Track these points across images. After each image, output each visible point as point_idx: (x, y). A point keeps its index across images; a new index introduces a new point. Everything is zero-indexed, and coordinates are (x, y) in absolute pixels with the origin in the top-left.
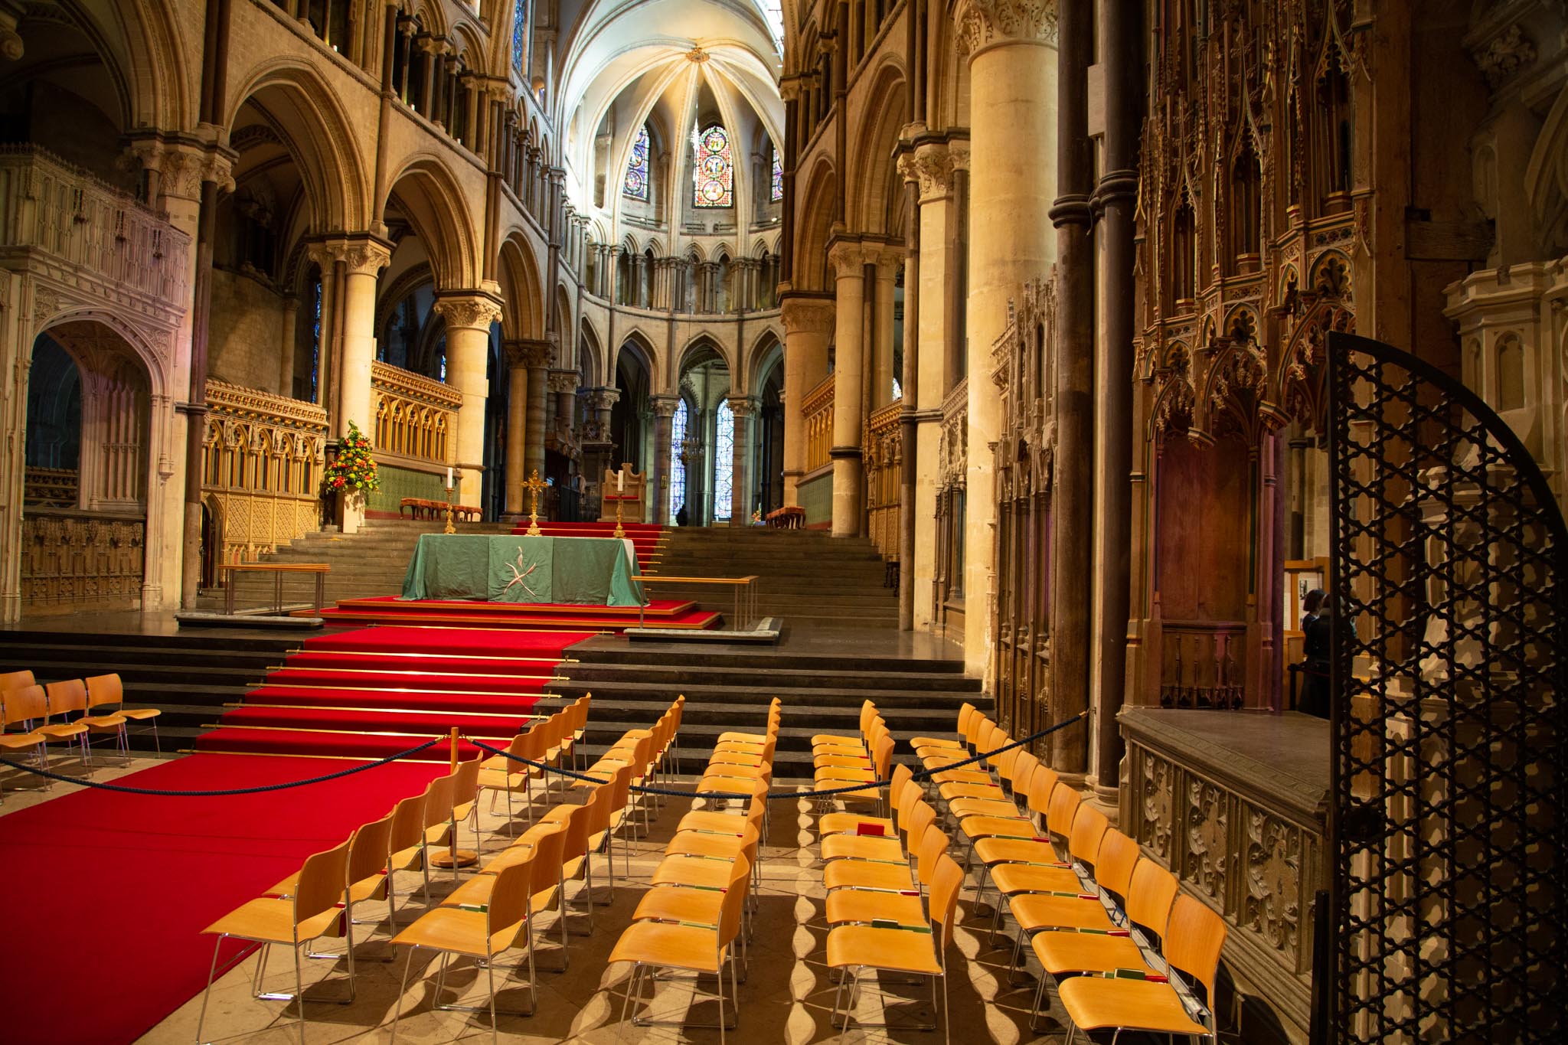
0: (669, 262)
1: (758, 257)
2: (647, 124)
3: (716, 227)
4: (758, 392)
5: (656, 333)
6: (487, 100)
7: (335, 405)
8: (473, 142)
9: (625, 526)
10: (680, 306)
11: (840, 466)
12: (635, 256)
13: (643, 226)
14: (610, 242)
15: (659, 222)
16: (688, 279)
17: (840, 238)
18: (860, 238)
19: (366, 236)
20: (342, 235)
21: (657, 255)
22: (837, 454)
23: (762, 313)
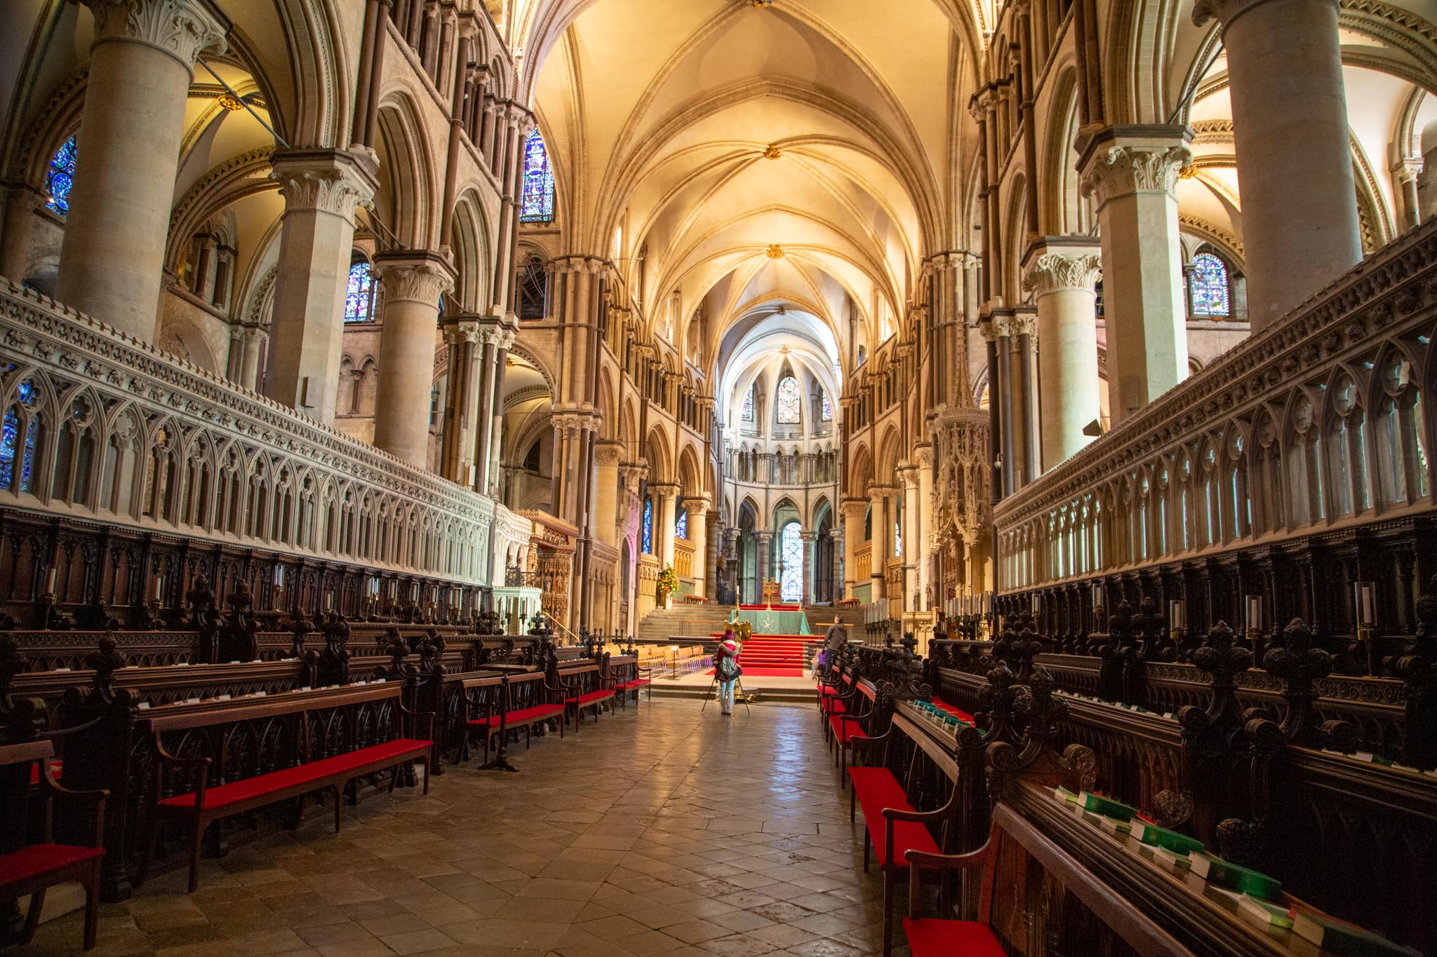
0: (765, 456)
1: (816, 453)
2: (755, 385)
3: (791, 435)
4: (817, 529)
5: (759, 496)
6: (704, 408)
7: (659, 554)
8: (698, 427)
9: (772, 606)
10: (772, 481)
11: (875, 582)
12: (747, 453)
13: (750, 436)
14: (734, 448)
15: (759, 433)
16: (776, 465)
17: (873, 486)
18: (882, 486)
19: (674, 485)
20: (663, 484)
21: (758, 452)
22: (873, 577)
23: (819, 485)
